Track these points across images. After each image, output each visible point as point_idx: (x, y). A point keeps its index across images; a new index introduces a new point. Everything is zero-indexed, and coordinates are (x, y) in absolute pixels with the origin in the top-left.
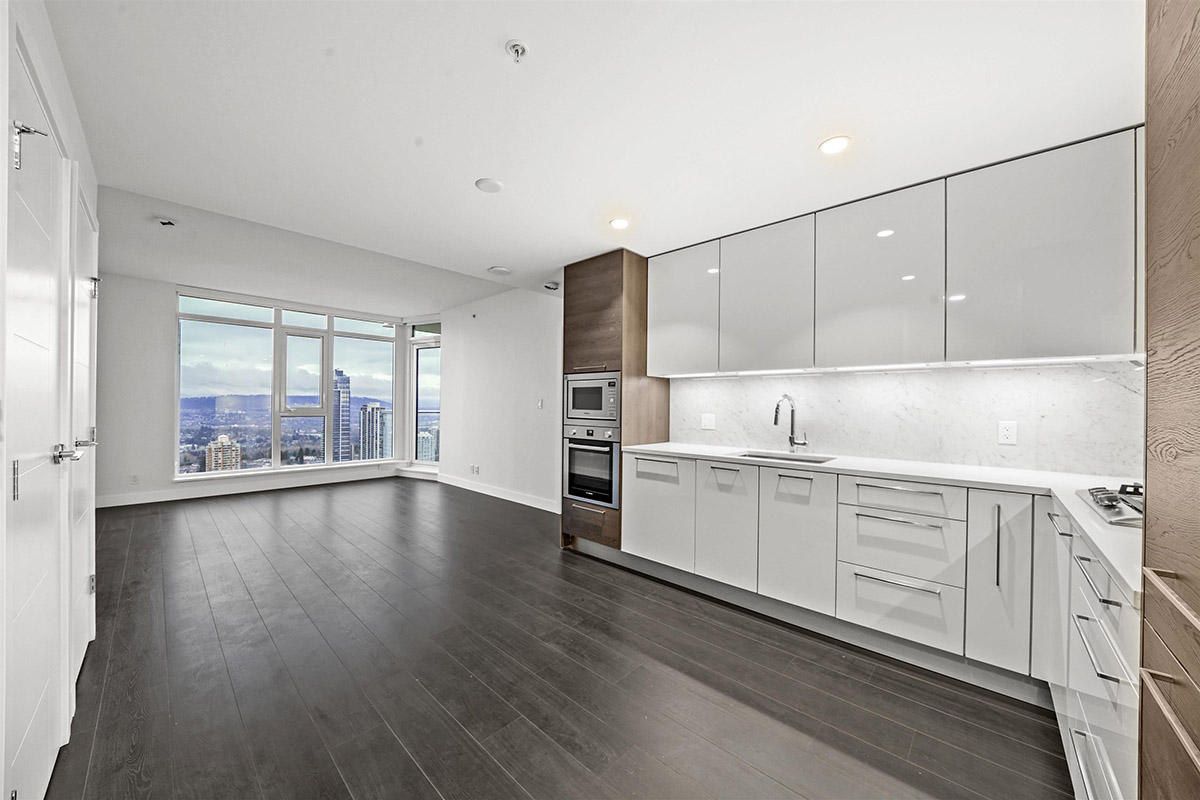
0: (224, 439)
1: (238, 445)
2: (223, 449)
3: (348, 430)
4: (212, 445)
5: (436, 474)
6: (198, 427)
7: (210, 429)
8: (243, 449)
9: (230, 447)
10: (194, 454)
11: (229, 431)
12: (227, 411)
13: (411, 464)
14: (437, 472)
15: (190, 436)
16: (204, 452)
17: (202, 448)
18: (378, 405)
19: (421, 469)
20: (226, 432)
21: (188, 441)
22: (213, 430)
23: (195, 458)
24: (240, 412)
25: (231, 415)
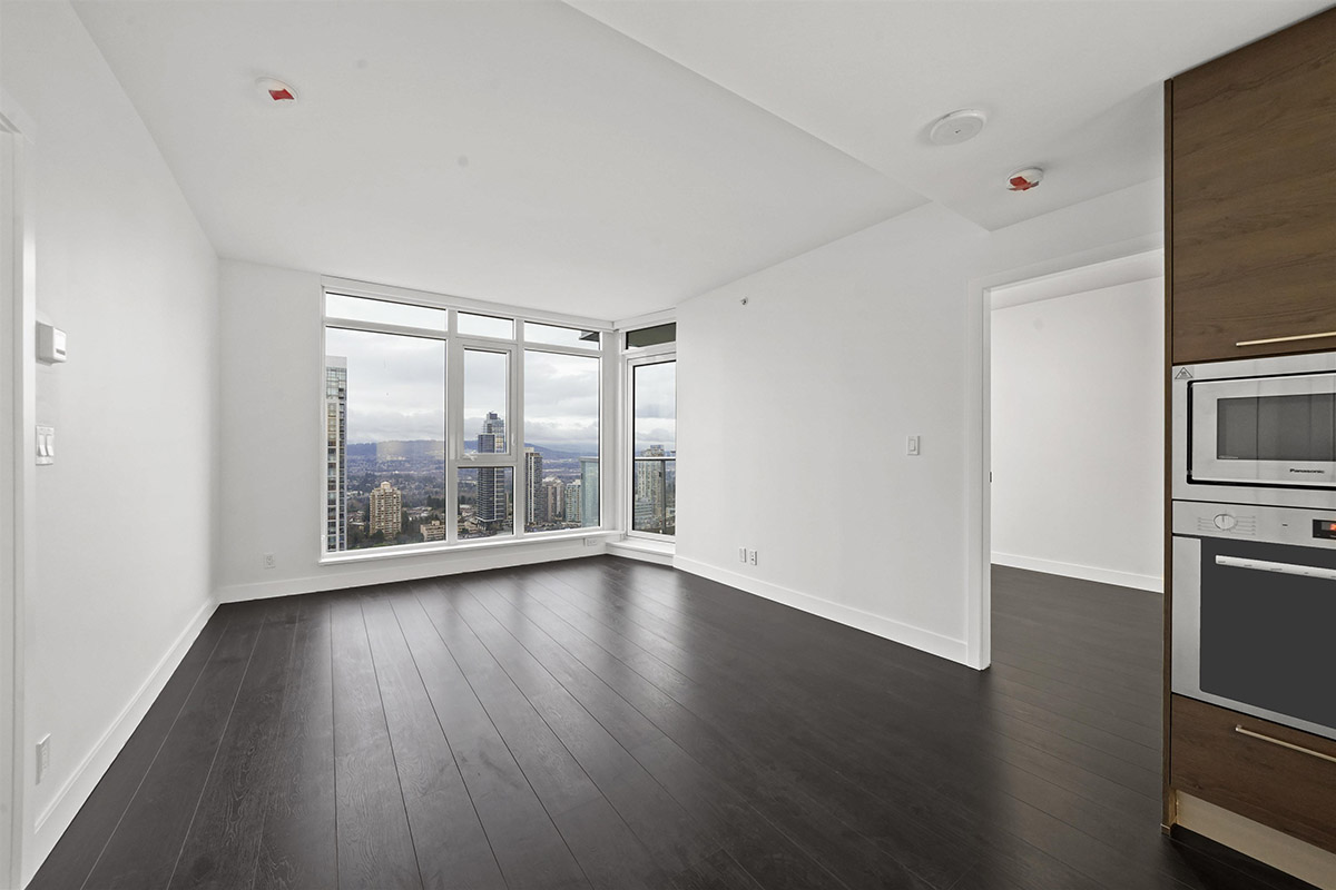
0: (386, 486)
1: (399, 492)
2: (386, 496)
3: (503, 476)
4: (375, 492)
5: (670, 556)
6: (362, 474)
7: (374, 475)
8: (403, 496)
9: (391, 494)
10: (360, 501)
11: (391, 477)
12: (389, 458)
13: (625, 537)
14: (673, 552)
15: (356, 483)
16: (368, 499)
17: (366, 495)
18: (532, 450)
19: (644, 545)
20: (387, 478)
21: (354, 488)
22: (376, 477)
23: (361, 505)
24: (400, 458)
25: (392, 461)
